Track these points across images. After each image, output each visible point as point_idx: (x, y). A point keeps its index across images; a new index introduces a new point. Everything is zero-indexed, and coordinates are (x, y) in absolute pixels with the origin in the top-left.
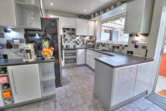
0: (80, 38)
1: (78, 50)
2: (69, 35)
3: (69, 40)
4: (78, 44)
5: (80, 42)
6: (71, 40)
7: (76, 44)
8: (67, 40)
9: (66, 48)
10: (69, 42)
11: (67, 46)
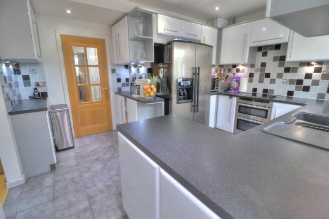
0: (318, 70)
1: (275, 105)
2: (277, 63)
3: (273, 76)
4: (306, 89)
5: (316, 83)
6: (280, 76)
7: (297, 89)
8: (268, 75)
9: (263, 96)
10: (273, 81)
11: (265, 91)
